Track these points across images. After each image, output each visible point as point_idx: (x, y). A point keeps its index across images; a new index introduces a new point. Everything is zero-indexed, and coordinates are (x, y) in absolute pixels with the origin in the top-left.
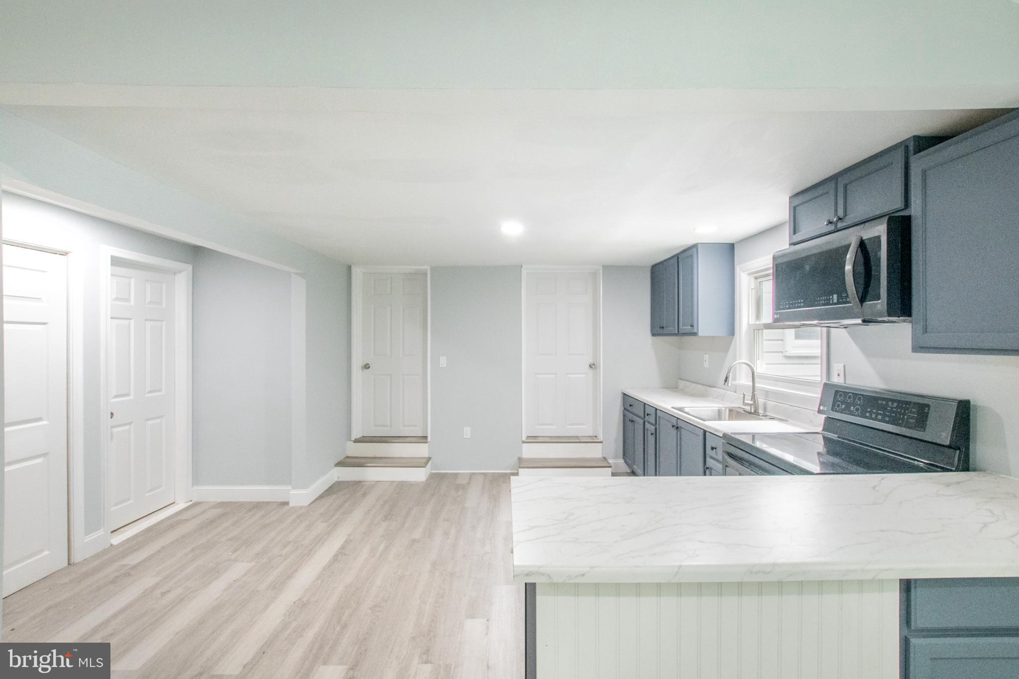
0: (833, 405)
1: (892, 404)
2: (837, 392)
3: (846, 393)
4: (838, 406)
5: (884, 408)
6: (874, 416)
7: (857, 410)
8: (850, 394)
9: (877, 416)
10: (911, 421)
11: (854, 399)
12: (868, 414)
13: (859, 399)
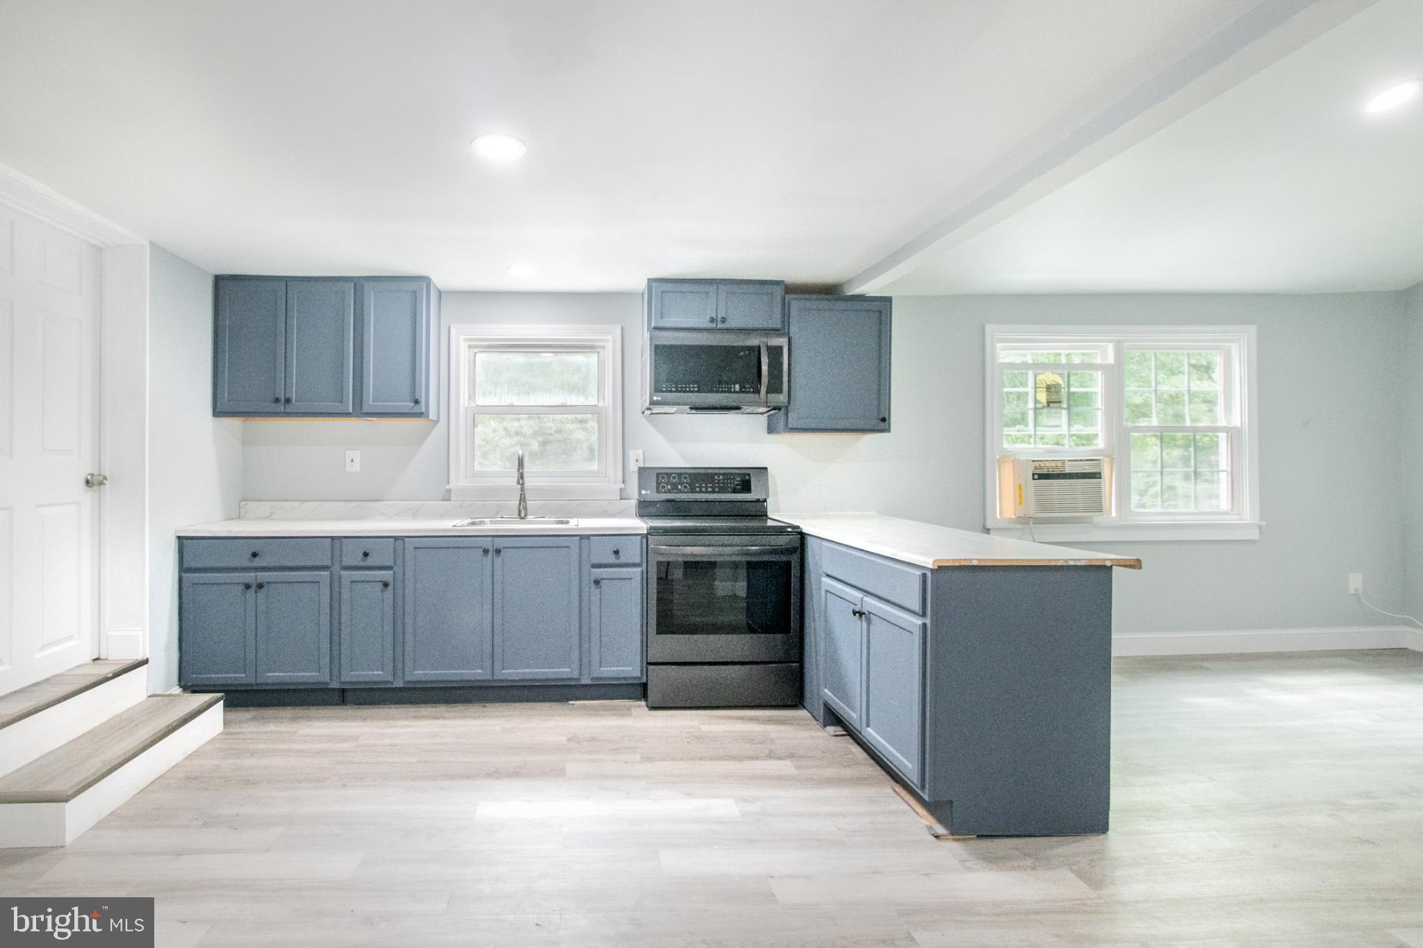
0: (657, 489)
1: (719, 477)
2: (658, 475)
3: (669, 475)
4: (663, 487)
5: (712, 481)
6: (704, 489)
7: (685, 487)
8: (673, 475)
9: (706, 489)
10: (738, 487)
11: (680, 478)
12: (698, 489)
13: (685, 478)
